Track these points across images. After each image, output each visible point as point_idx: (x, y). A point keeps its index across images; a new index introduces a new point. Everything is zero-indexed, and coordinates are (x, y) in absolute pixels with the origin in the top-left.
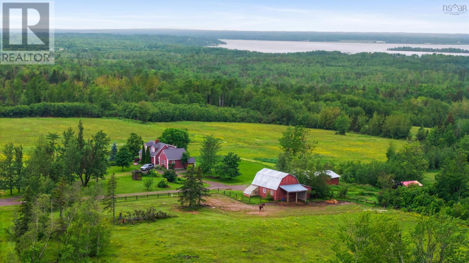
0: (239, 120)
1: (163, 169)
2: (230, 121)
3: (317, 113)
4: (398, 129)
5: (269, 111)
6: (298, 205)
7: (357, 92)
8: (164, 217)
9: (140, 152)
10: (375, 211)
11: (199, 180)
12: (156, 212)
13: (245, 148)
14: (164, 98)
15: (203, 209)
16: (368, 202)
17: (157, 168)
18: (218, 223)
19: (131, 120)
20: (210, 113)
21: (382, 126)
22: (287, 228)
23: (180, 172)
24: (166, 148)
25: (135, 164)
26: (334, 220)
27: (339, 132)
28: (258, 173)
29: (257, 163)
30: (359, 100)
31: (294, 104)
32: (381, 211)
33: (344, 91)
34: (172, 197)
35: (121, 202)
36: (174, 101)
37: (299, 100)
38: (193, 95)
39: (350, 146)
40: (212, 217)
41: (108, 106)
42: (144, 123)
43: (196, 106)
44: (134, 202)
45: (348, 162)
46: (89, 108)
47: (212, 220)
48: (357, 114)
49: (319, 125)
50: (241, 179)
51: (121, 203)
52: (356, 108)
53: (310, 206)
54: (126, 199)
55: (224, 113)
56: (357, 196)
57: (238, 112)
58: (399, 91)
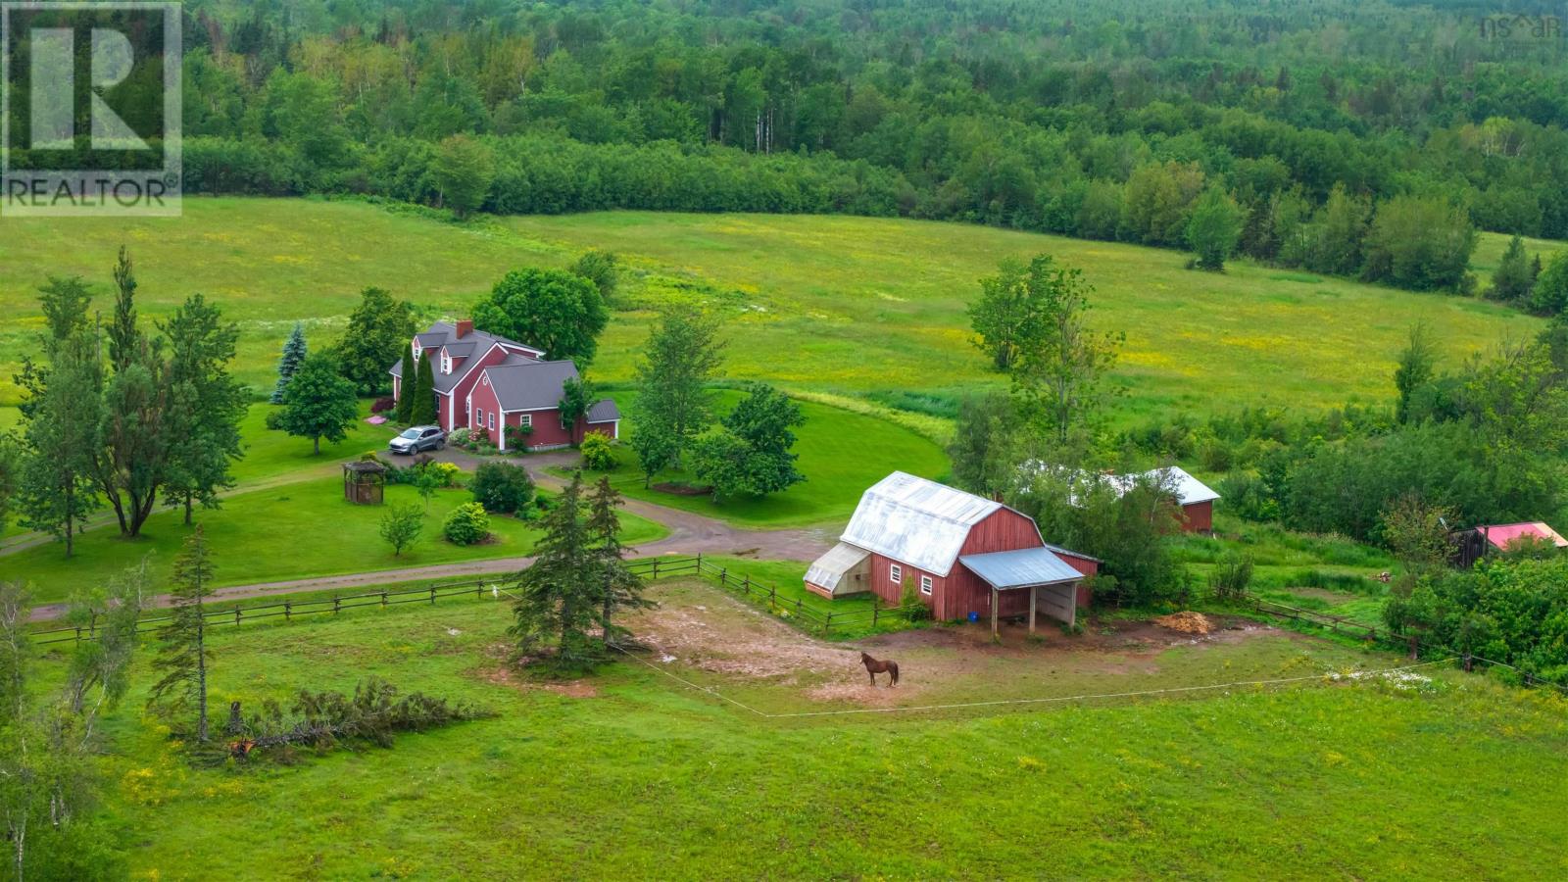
0: (826, 204)
1: (481, 449)
2: (794, 211)
3: (1116, 183)
4: (1423, 253)
5: (938, 172)
6: (1039, 641)
7: (1258, 93)
8: (434, 719)
9: (396, 372)
10: (1375, 680)
11: (602, 537)
12: (395, 701)
13: (835, 336)
14: (550, 120)
15: (619, 666)
16: (1339, 625)
17: (458, 444)
18: (677, 755)
19: (413, 206)
20: (715, 178)
21: (1363, 240)
22: (987, 786)
23: (552, 464)
24: (497, 359)
25: (376, 420)
26: (1199, 729)
27: (1199, 259)
28: (867, 491)
29: (876, 417)
30: (1272, 134)
31: (1034, 144)
32: (1403, 676)
33: (1211, 94)
34: (492, 599)
35: (266, 626)
36: (586, 133)
37: (1052, 128)
38: (658, 108)
39: (1247, 324)
40: (655, 717)
41: (330, 152)
42: (461, 221)
43: (668, 151)
44: (321, 629)
45: (1245, 413)
46: (256, 159)
47: (652, 735)
48: (1266, 186)
49: (1124, 228)
50: (804, 497)
51: (266, 633)
52: (1262, 161)
53: (1092, 646)
54: (287, 613)
55: (770, 177)
56: (1292, 593)
57: (824, 176)
58: (1407, 90)
